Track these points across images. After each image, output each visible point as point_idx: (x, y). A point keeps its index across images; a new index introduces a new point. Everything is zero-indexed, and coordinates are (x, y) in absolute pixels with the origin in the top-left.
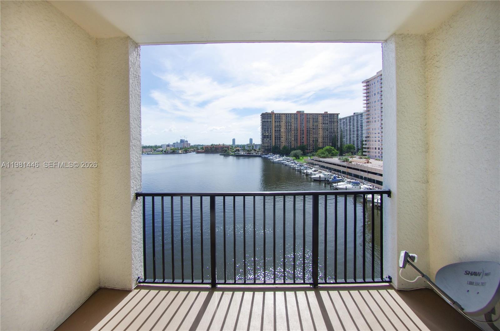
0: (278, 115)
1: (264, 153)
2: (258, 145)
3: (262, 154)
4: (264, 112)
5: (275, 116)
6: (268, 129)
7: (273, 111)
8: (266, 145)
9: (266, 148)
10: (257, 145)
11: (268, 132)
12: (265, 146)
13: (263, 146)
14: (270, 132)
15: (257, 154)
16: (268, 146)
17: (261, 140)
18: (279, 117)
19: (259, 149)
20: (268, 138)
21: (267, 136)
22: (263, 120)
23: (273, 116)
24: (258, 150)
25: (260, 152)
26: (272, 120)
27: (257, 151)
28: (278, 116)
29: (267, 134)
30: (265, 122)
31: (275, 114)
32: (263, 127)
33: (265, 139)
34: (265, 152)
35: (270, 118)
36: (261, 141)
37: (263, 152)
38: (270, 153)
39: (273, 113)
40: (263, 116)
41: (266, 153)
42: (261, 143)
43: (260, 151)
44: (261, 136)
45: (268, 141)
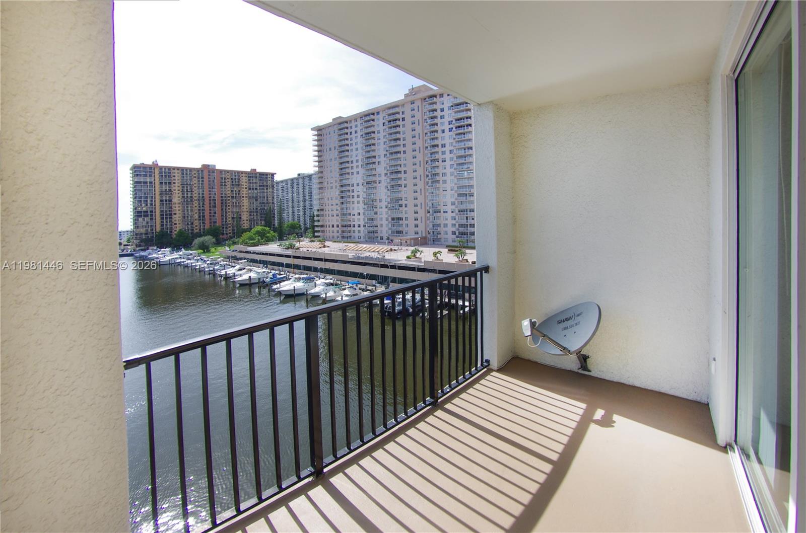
0: (165, 169)
1: (138, 249)
2: (124, 232)
3: (134, 251)
4: (138, 163)
5: (161, 173)
6: (147, 197)
7: (156, 161)
8: (143, 230)
9: (144, 237)
10: (122, 233)
11: (147, 205)
12: (141, 234)
13: (136, 234)
14: (152, 204)
15: (123, 250)
16: (146, 234)
17: (132, 220)
18: (167, 172)
19: (128, 241)
20: (147, 216)
21: (144, 212)
22: (136, 180)
23: (157, 172)
24: (126, 243)
25: (129, 247)
26: (154, 179)
27: (124, 245)
28: (165, 173)
29: (144, 209)
30: (140, 183)
31: (161, 168)
32: (136, 194)
33: (140, 219)
34: (140, 246)
35: (150, 176)
36: (132, 224)
37: (136, 245)
38: (151, 246)
39: (155, 165)
40: (135, 171)
41: (143, 248)
42: (132, 227)
43: (130, 244)
44: (132, 213)
45: (147, 223)
